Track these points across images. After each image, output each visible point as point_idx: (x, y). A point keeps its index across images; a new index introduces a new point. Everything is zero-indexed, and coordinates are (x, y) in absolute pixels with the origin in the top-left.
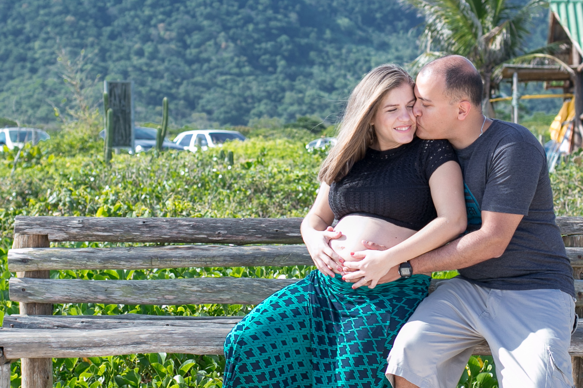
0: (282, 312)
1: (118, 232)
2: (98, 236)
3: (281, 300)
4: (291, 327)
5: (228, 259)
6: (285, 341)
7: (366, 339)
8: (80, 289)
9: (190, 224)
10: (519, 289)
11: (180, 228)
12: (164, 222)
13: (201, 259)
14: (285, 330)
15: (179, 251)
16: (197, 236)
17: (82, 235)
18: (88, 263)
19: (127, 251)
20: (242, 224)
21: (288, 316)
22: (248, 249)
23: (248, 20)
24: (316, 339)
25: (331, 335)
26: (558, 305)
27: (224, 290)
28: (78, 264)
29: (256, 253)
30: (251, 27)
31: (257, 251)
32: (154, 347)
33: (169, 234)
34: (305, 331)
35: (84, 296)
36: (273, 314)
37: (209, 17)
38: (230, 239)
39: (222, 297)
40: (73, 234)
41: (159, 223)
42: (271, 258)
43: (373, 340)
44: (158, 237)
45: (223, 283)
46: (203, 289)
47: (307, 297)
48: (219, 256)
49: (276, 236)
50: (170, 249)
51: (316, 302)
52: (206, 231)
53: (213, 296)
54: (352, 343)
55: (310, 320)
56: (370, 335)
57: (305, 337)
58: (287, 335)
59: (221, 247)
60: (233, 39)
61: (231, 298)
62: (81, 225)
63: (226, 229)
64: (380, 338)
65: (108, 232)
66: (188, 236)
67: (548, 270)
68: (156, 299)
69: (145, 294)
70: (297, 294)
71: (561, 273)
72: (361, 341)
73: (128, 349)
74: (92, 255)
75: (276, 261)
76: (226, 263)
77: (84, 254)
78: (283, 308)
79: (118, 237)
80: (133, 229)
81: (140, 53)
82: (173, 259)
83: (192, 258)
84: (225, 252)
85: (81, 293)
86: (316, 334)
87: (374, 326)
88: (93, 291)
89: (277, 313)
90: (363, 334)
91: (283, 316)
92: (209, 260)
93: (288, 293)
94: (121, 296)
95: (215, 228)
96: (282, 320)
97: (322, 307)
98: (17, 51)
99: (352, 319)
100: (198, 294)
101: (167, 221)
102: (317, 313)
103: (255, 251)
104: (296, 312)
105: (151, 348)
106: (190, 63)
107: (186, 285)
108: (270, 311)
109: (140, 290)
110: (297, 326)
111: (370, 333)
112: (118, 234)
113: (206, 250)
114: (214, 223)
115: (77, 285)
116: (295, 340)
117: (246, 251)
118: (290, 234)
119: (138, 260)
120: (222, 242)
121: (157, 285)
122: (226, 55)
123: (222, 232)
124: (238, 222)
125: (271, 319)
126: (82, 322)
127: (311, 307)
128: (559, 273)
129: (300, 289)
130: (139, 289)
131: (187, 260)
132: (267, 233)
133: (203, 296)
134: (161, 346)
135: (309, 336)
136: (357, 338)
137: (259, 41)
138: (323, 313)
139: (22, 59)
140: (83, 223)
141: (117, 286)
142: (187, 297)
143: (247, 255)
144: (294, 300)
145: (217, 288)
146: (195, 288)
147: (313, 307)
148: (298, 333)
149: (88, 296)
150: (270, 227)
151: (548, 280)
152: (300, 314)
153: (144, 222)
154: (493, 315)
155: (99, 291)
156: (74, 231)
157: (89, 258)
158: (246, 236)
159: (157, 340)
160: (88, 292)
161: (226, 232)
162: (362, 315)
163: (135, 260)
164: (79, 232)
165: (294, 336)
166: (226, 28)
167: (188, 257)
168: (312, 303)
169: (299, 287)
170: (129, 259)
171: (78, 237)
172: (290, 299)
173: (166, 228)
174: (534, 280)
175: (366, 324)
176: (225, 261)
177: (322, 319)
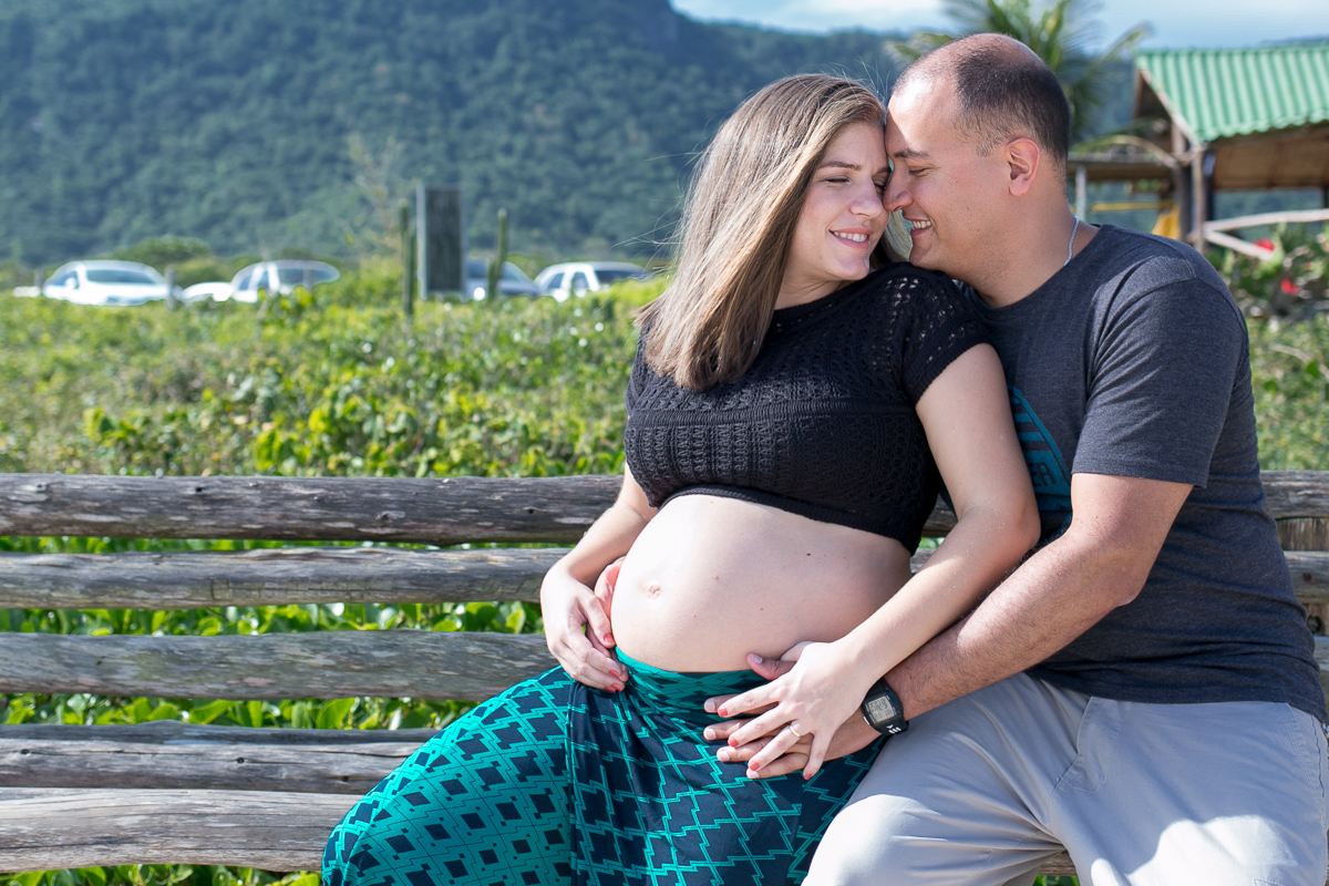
0: (487, 764)
1: (135, 514)
2: (86, 523)
3: (490, 728)
4: (508, 811)
5: (404, 584)
6: (492, 852)
7: (732, 859)
8: (34, 660)
9: (313, 495)
10: (1171, 700)
11: (289, 505)
12: (249, 488)
13: (336, 583)
14: (493, 818)
15: (283, 565)
16: (330, 525)
17: (46, 520)
18: (55, 594)
19: (151, 564)
20: (443, 495)
21: (504, 776)
22: (458, 559)
23: (670, 99)
24: (587, 846)
25: (631, 833)
26: (1289, 756)
27: (392, 666)
28: (30, 596)
29: (474, 570)
30: (674, 110)
31: (478, 565)
32: (156, 852)
33: (261, 519)
34: (550, 821)
35: (45, 676)
36: (461, 770)
37: (612, 94)
38: (413, 531)
39: (389, 683)
40: (23, 519)
41: (237, 491)
42: (512, 582)
43: (752, 859)
44: (233, 527)
45: (391, 647)
46: (340, 663)
47: (563, 721)
48: (381, 578)
49: (529, 523)
50: (261, 558)
51: (587, 737)
52: (353, 512)
53: (367, 679)
54: (693, 866)
55: (569, 790)
56: (744, 845)
57: (553, 837)
58: (500, 836)
59: (387, 554)
60: (648, 127)
61: (411, 686)
62: (43, 497)
63: (402, 506)
64: (771, 855)
65: (109, 514)
66: (308, 525)
67: (1251, 643)
68: (224, 687)
69: (196, 673)
70: (537, 713)
71: (1289, 651)
72: (718, 864)
73: (86, 855)
74: (65, 573)
75: (525, 590)
76: (400, 594)
77: (45, 571)
78: (493, 753)
79: (134, 526)
80: (170, 508)
81: (508, 150)
82: (267, 585)
83: (313, 582)
84: (397, 566)
85: (36, 669)
86: (586, 829)
87: (756, 817)
88: (67, 665)
89: (472, 769)
90: (725, 843)
91: (490, 776)
92: (355, 586)
93: (513, 708)
94: (135, 678)
95: (375, 505)
96: (486, 788)
97: (603, 752)
98: (324, 148)
99: (692, 793)
100: (328, 673)
101: (256, 487)
102: (588, 770)
103: (474, 565)
104: (527, 767)
105: (148, 855)
106: (582, 163)
107: (298, 653)
108: (454, 763)
109: (182, 663)
110: (526, 808)
111: (744, 840)
112: (134, 519)
113: (351, 561)
114: (373, 492)
115: (28, 649)
116: (522, 847)
117: (451, 564)
118: (566, 520)
119: (179, 587)
120: (392, 540)
121: (225, 650)
122: (637, 151)
123: (393, 514)
124: (433, 488)
125: (454, 787)
126: (24, 752)
127: (574, 750)
128: (1283, 650)
129: (547, 697)
130: (179, 660)
131: (300, 587)
132: (506, 517)
133: (341, 680)
134: (175, 849)
135: (564, 832)
136: (706, 855)
137: (686, 130)
138: (607, 770)
139: (331, 159)
140: (48, 490)
141: (126, 654)
142: (301, 682)
143: (453, 575)
144: (526, 729)
145: (374, 659)
146: (320, 660)
147: (577, 751)
148: (531, 827)
149: (53, 676)
150: (514, 501)
151: (1254, 673)
152: (539, 773)
153: (199, 489)
154: (1095, 778)
155: (80, 665)
156: (26, 512)
157: (57, 582)
158: (452, 524)
159: (165, 832)
160: (56, 667)
161: (402, 515)
162: (719, 785)
163: (171, 588)
164: (38, 514)
165: (520, 837)
166: (636, 111)
167: (304, 580)
168: (576, 741)
169: (544, 690)
170: (155, 584)
171: (36, 526)
172: (515, 725)
173: (252, 505)
174: (1214, 672)
175: (732, 813)
176: (395, 589)
177: (604, 786)
